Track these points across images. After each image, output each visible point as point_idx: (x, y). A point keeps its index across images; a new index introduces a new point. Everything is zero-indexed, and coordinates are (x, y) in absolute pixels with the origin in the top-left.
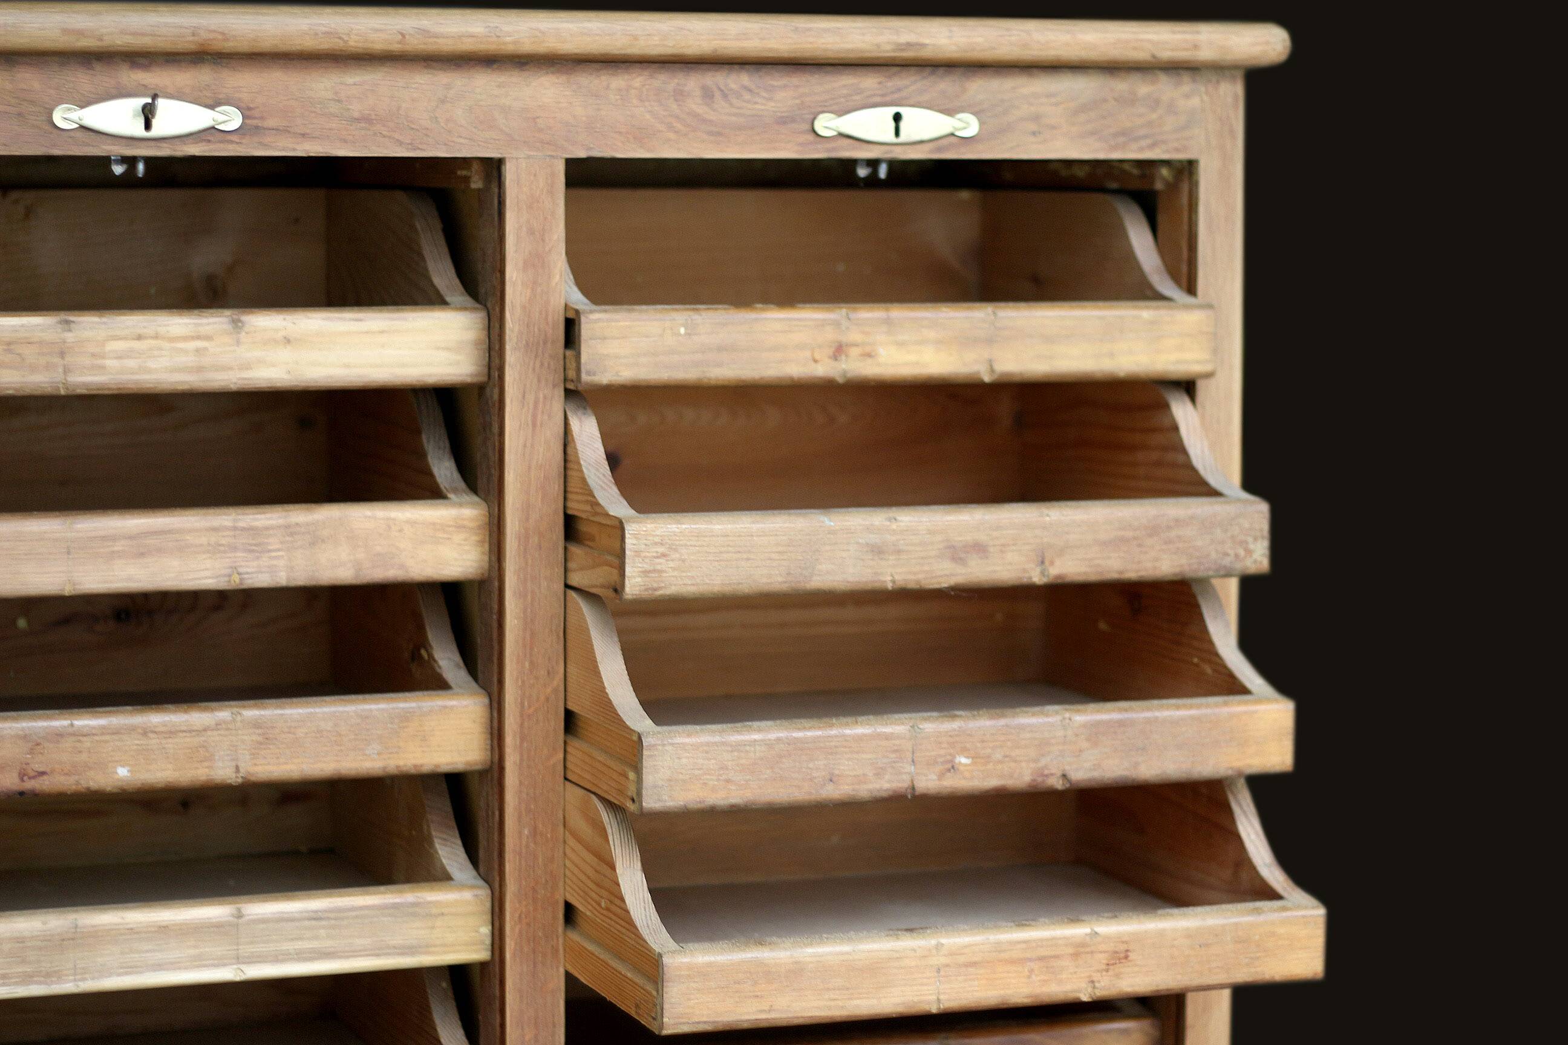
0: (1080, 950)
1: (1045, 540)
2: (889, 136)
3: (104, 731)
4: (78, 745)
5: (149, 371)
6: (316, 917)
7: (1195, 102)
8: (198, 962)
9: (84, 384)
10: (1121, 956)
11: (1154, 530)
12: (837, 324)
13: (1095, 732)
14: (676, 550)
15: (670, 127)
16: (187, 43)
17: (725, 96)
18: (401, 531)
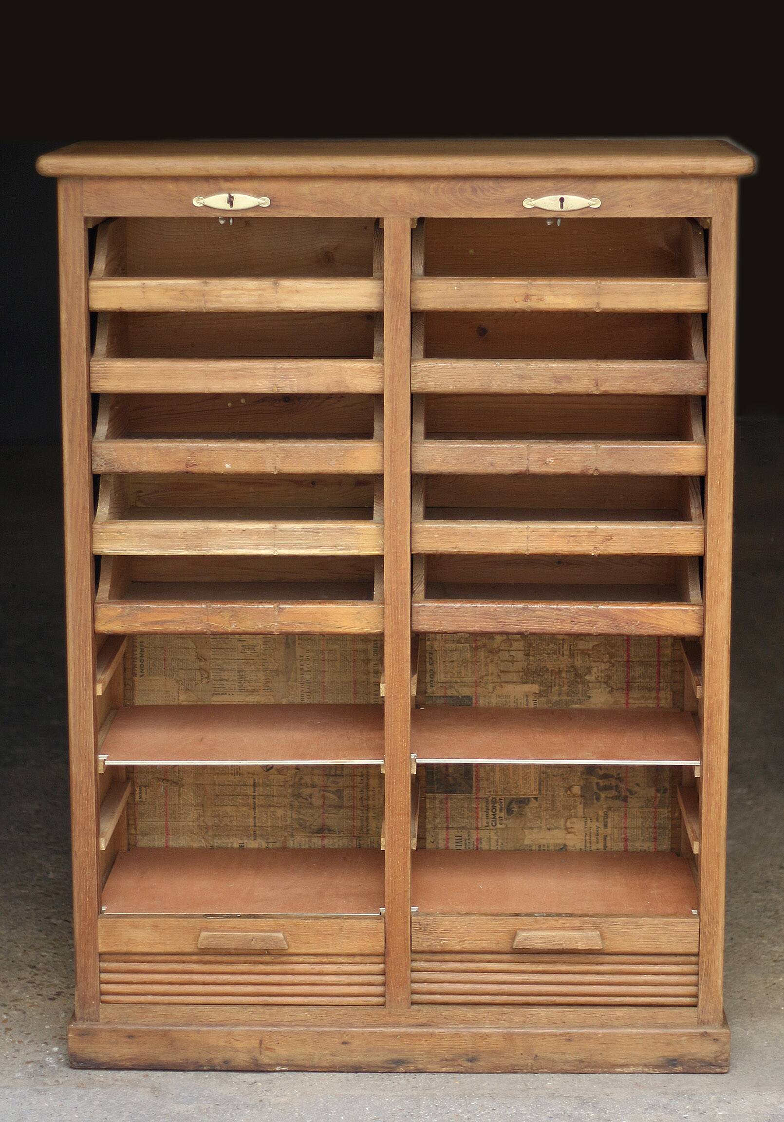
0: (590, 534)
1: (598, 376)
2: (558, 208)
3: (220, 449)
4: (209, 454)
5: (239, 303)
6: (308, 531)
7: (710, 191)
8: (258, 546)
9: (213, 308)
10: (609, 538)
11: (650, 373)
12: (526, 287)
13: (611, 452)
14: (432, 374)
15: (457, 204)
16: (244, 172)
17: (482, 191)
18: (346, 372)
